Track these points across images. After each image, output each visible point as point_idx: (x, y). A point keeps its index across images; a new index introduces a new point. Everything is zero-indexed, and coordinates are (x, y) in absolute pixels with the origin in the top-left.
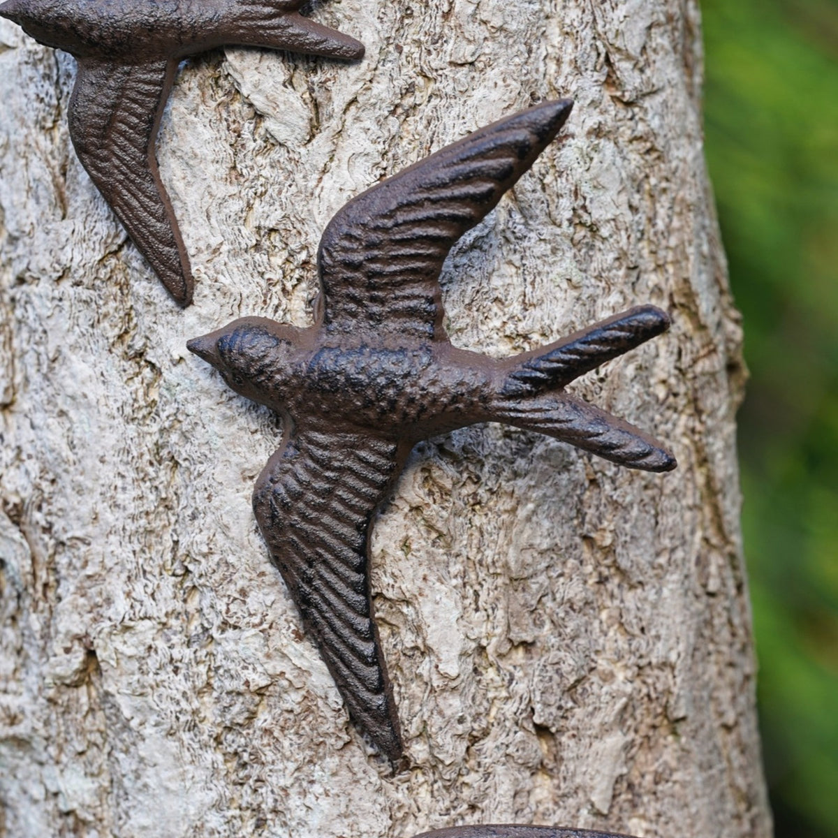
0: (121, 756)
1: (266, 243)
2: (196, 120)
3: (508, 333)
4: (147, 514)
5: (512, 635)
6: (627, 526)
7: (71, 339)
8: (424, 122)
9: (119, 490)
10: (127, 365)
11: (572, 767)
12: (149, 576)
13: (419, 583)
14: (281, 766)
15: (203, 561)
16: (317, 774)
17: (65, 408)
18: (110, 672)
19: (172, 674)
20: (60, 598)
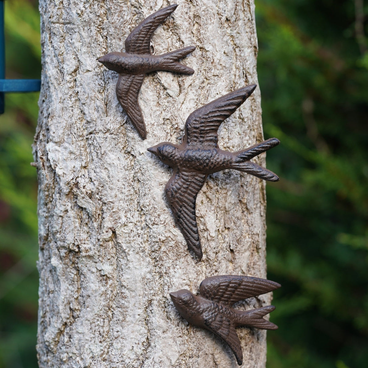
0: (121, 260)
1: (166, 123)
2: (148, 90)
3: (225, 146)
4: (131, 195)
5: (226, 226)
6: (249, 198)
7: (109, 149)
8: (206, 91)
9: (123, 189)
10: (125, 155)
11: (238, 261)
12: (131, 211)
13: (205, 212)
14: (168, 261)
15: (147, 207)
16: (178, 263)
17: (107, 167)
18: (120, 237)
19: (138, 237)
20: (104, 218)
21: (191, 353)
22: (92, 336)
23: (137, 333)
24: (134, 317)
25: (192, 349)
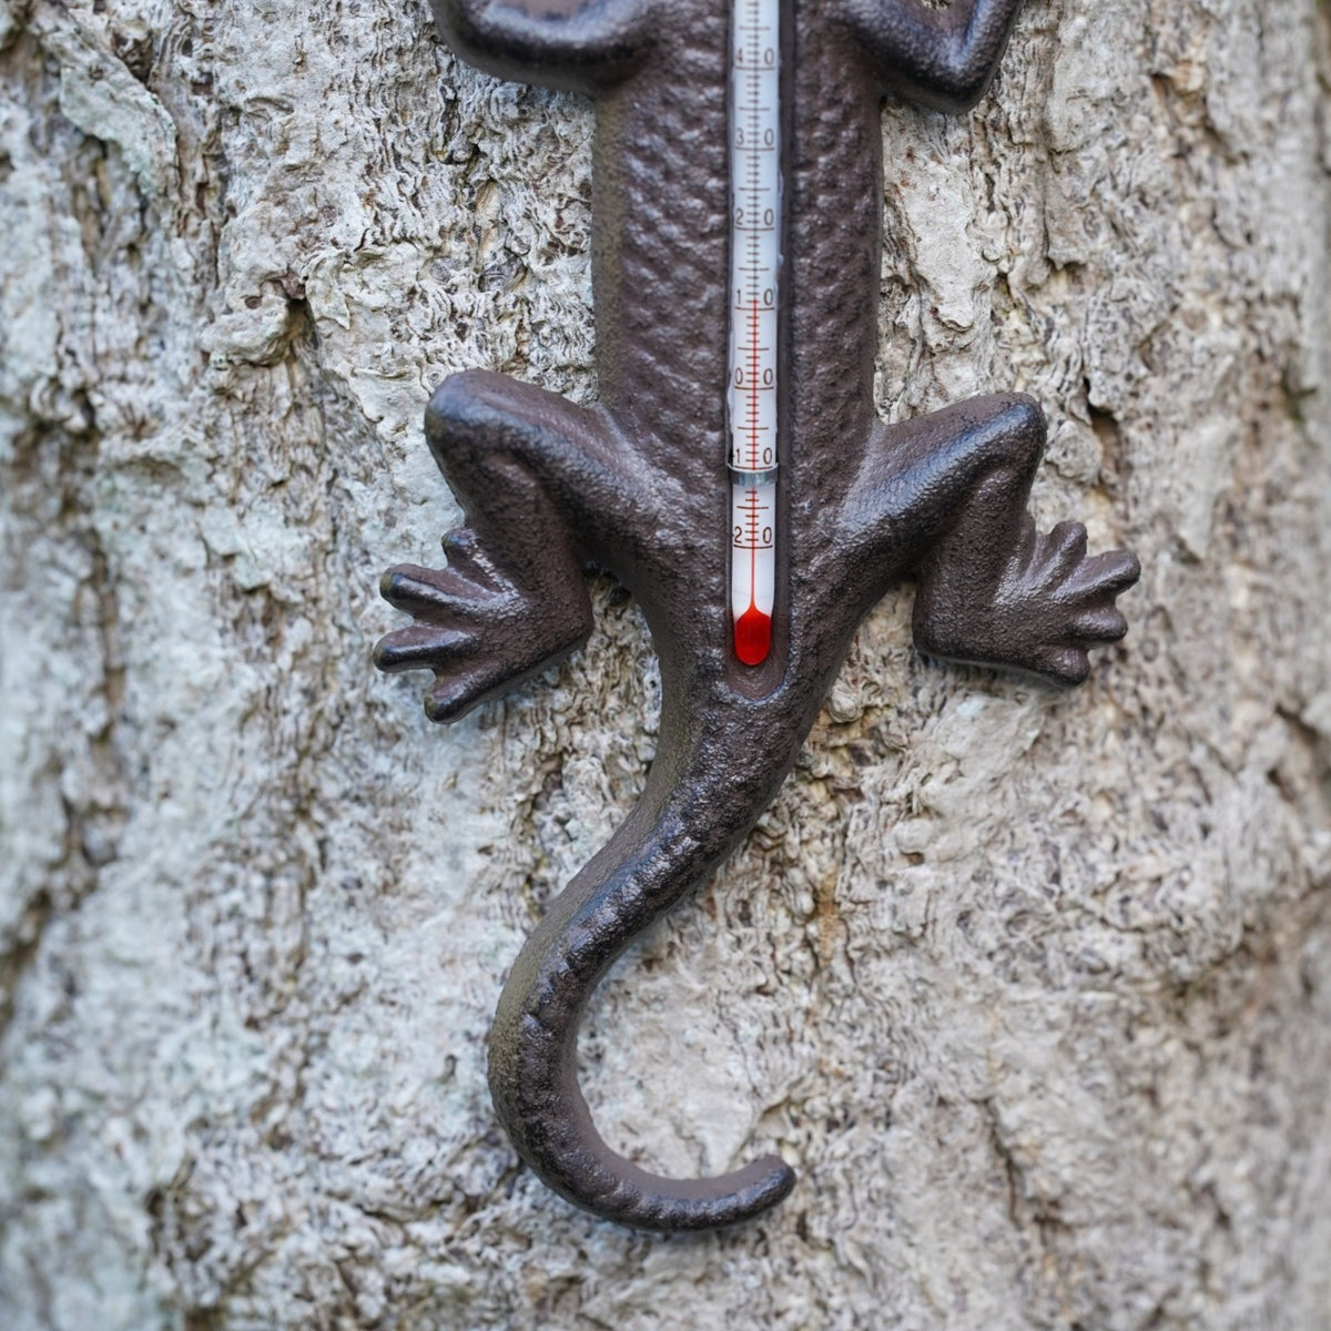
0: (357, 488)
4: (400, 52)
5: (1053, 252)
6: (1224, 55)
9: (346, 11)
11: (1146, 481)
12: (406, 165)
13: (903, 161)
15: (509, 134)
18: (336, 339)
19: (454, 338)
20: (232, 210)
21: (836, 1099)
22: (201, 982)
23: (476, 971)
24: (455, 865)
25: (848, 1070)
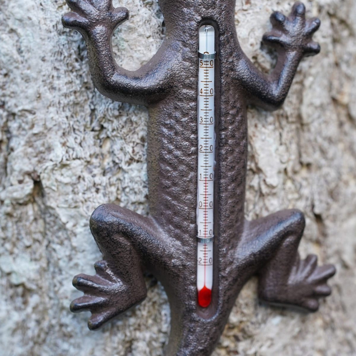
0: (57, 247)
4: (75, 92)
5: (302, 160)
9: (55, 78)
11: (332, 239)
12: (77, 132)
15: (115, 120)
17: (14, 27)
18: (52, 194)
19: (95, 194)
20: (12, 150)
